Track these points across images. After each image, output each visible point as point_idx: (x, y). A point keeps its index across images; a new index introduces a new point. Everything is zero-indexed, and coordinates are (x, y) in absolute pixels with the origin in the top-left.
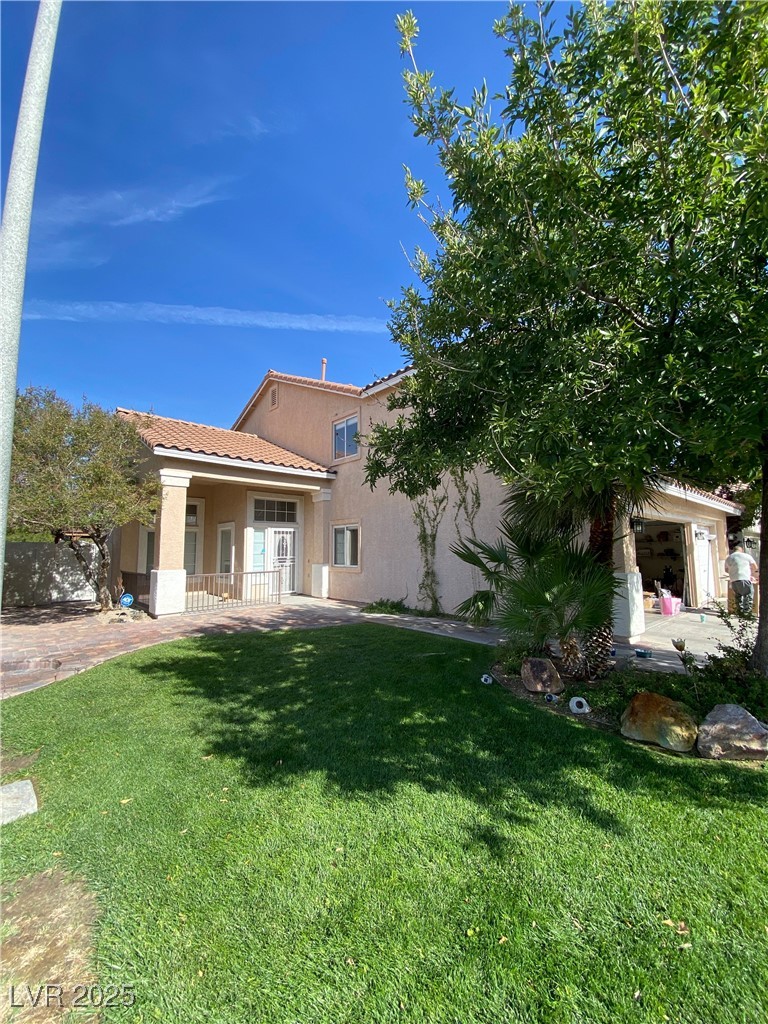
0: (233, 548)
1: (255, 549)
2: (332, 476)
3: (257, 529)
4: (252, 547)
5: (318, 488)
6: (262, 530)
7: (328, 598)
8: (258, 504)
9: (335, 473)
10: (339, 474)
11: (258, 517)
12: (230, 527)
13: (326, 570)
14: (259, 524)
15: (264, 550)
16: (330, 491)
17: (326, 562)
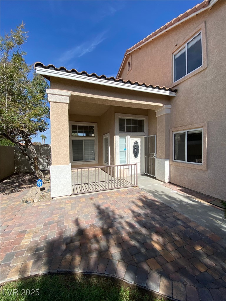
0: (109, 147)
1: (120, 148)
2: (173, 94)
3: (121, 137)
4: (119, 147)
5: (161, 105)
6: (124, 137)
7: (169, 182)
8: (122, 121)
9: (176, 91)
10: (179, 92)
11: (122, 129)
12: (107, 136)
13: (167, 163)
14: (123, 133)
15: (125, 149)
16: (170, 106)
17: (167, 157)
